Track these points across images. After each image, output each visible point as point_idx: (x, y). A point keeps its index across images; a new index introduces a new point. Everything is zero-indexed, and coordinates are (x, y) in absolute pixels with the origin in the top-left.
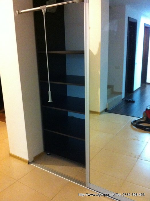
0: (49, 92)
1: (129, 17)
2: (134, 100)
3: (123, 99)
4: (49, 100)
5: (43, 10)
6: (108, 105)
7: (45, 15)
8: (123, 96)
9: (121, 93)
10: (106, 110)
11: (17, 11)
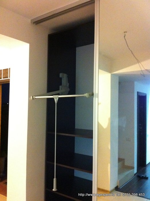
0: (55, 179)
1: (138, 92)
2: (147, 177)
3: (135, 174)
4: (53, 189)
5: (55, 99)
6: (118, 182)
7: (57, 104)
8: (135, 171)
9: (133, 168)
10: (117, 189)
11: (31, 97)
